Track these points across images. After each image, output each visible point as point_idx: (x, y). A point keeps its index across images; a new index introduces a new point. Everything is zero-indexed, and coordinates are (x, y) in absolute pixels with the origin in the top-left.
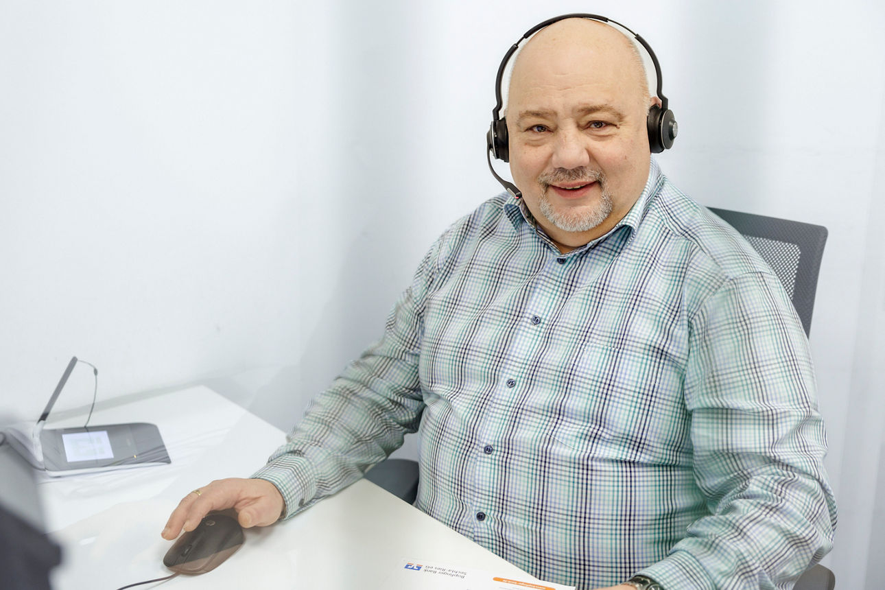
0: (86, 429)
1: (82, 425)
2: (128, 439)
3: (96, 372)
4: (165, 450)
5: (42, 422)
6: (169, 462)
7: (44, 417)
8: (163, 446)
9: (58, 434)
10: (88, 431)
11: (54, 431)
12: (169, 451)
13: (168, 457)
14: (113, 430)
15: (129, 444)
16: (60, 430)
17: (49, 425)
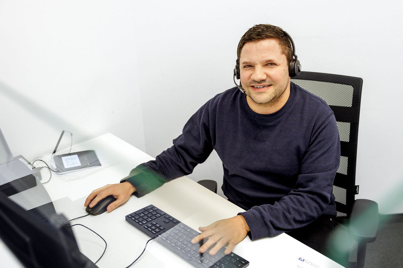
0: (70, 154)
1: (68, 153)
2: (85, 157)
3: (72, 135)
4: (99, 161)
5: (54, 154)
6: (100, 165)
7: (54, 152)
8: (98, 160)
9: (60, 157)
10: (70, 155)
11: (58, 156)
12: (100, 161)
13: (100, 164)
14: (80, 154)
15: (86, 159)
16: (61, 155)
17: (57, 154)
